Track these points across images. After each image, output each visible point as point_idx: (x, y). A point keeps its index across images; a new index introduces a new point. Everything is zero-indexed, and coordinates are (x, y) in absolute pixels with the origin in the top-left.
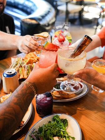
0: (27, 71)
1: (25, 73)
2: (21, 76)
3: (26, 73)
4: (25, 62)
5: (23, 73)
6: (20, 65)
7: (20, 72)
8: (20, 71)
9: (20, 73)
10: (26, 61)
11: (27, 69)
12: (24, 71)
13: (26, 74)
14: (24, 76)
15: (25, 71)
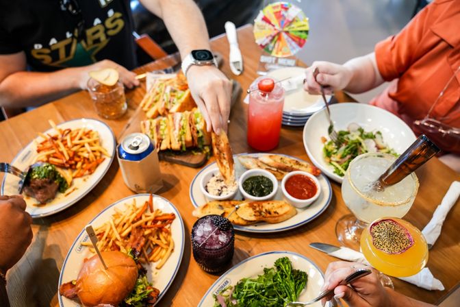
0: (180, 129)
1: (174, 136)
2: (164, 142)
3: (176, 136)
4: (175, 100)
5: (169, 134)
6: (165, 104)
7: (161, 132)
8: (162, 127)
9: (162, 135)
10: (179, 98)
11: (180, 125)
12: (172, 130)
13: (177, 139)
14: (170, 143)
15: (175, 129)
